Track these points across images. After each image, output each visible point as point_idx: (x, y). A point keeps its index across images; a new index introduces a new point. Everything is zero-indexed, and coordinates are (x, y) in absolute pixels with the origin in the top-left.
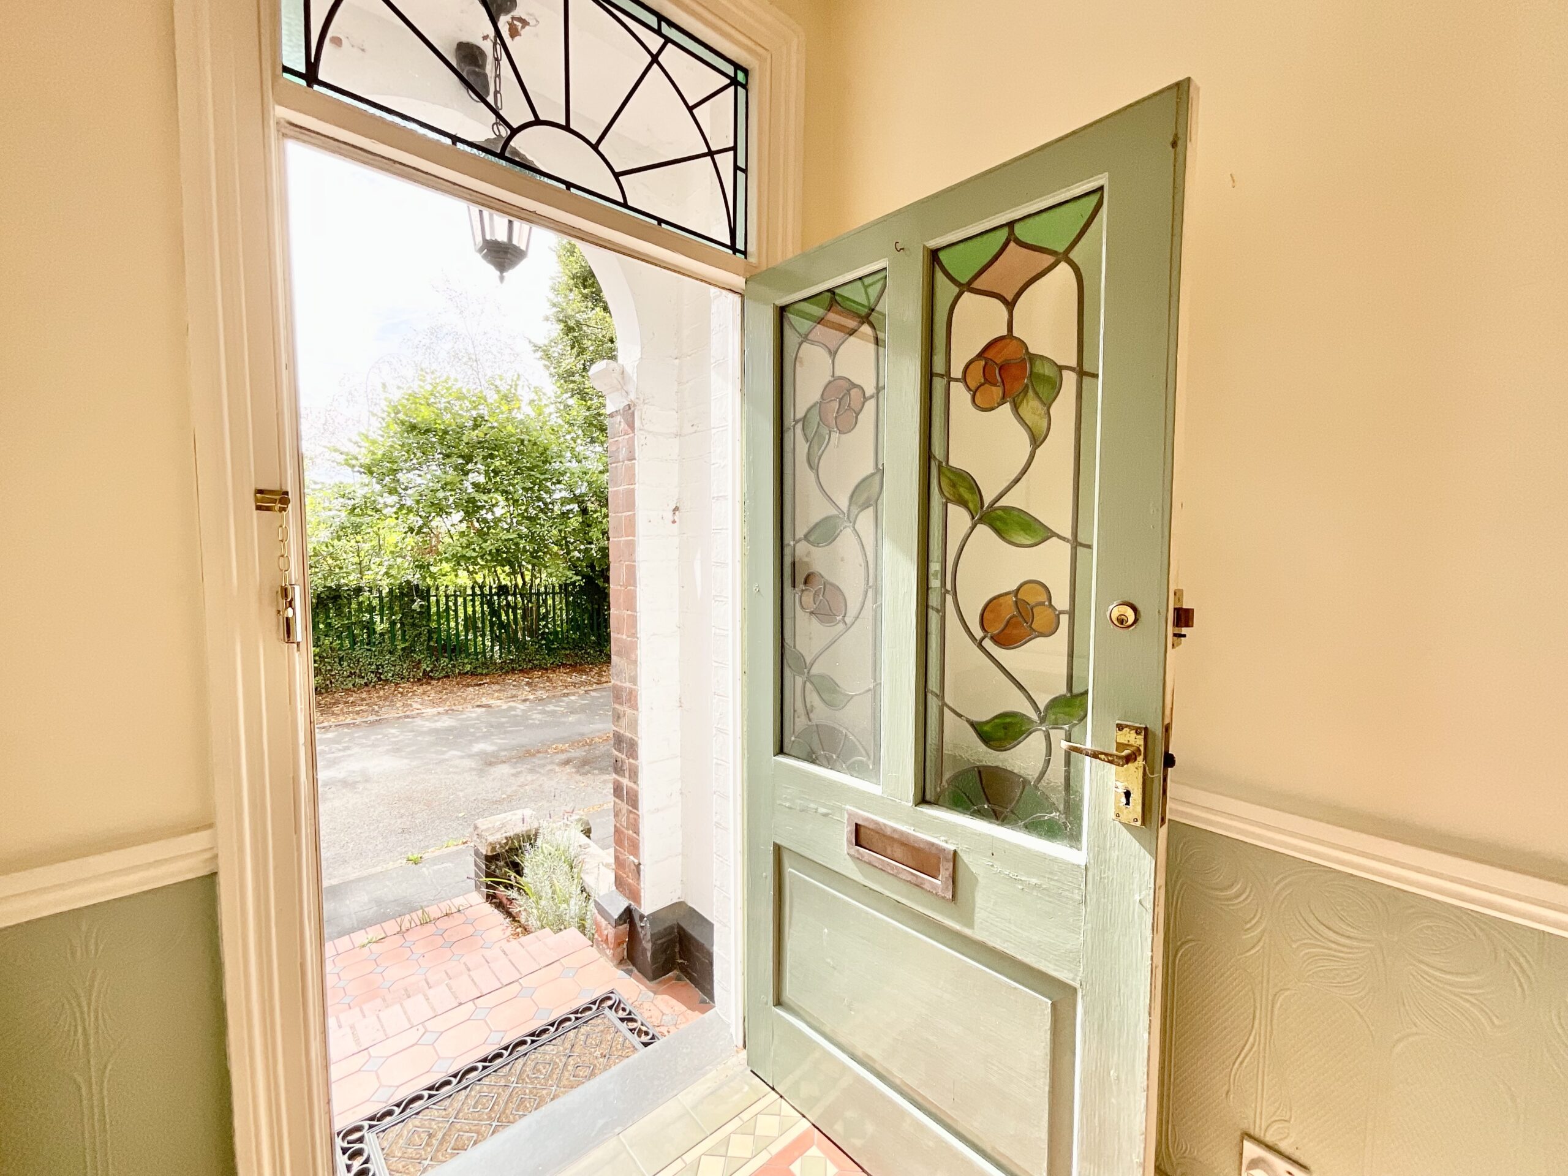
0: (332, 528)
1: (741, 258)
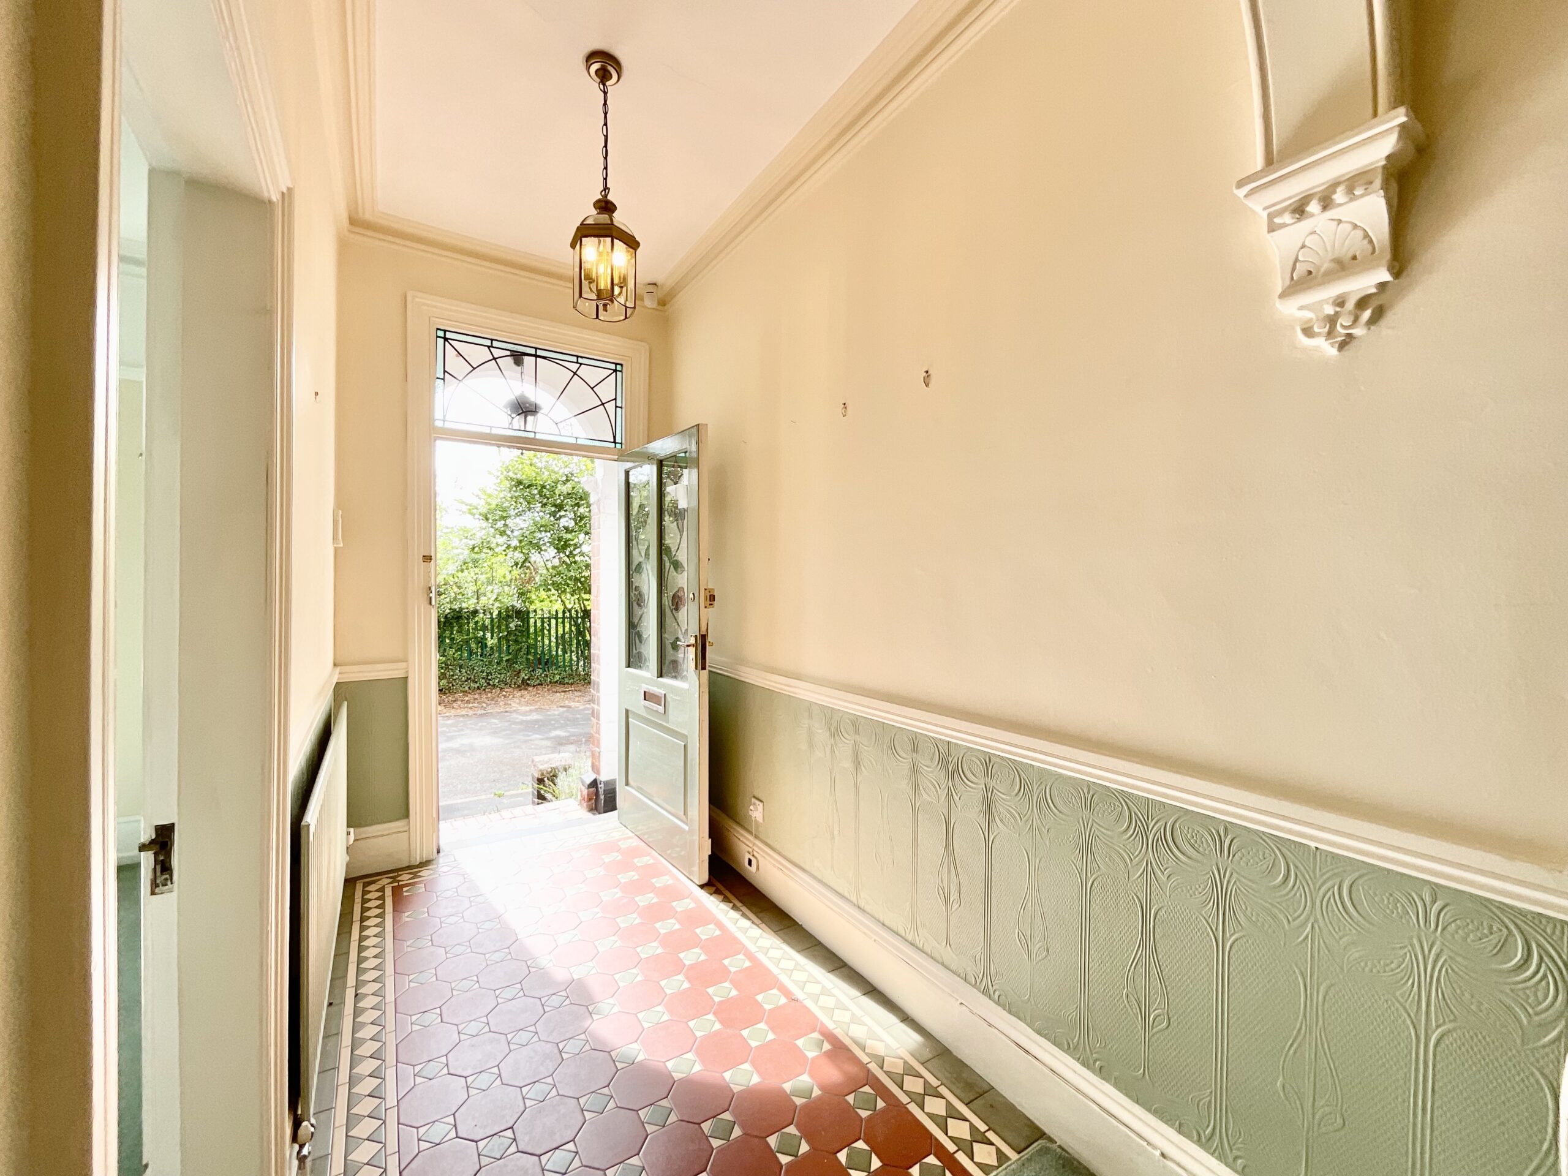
0: (458, 563)
1: (618, 446)
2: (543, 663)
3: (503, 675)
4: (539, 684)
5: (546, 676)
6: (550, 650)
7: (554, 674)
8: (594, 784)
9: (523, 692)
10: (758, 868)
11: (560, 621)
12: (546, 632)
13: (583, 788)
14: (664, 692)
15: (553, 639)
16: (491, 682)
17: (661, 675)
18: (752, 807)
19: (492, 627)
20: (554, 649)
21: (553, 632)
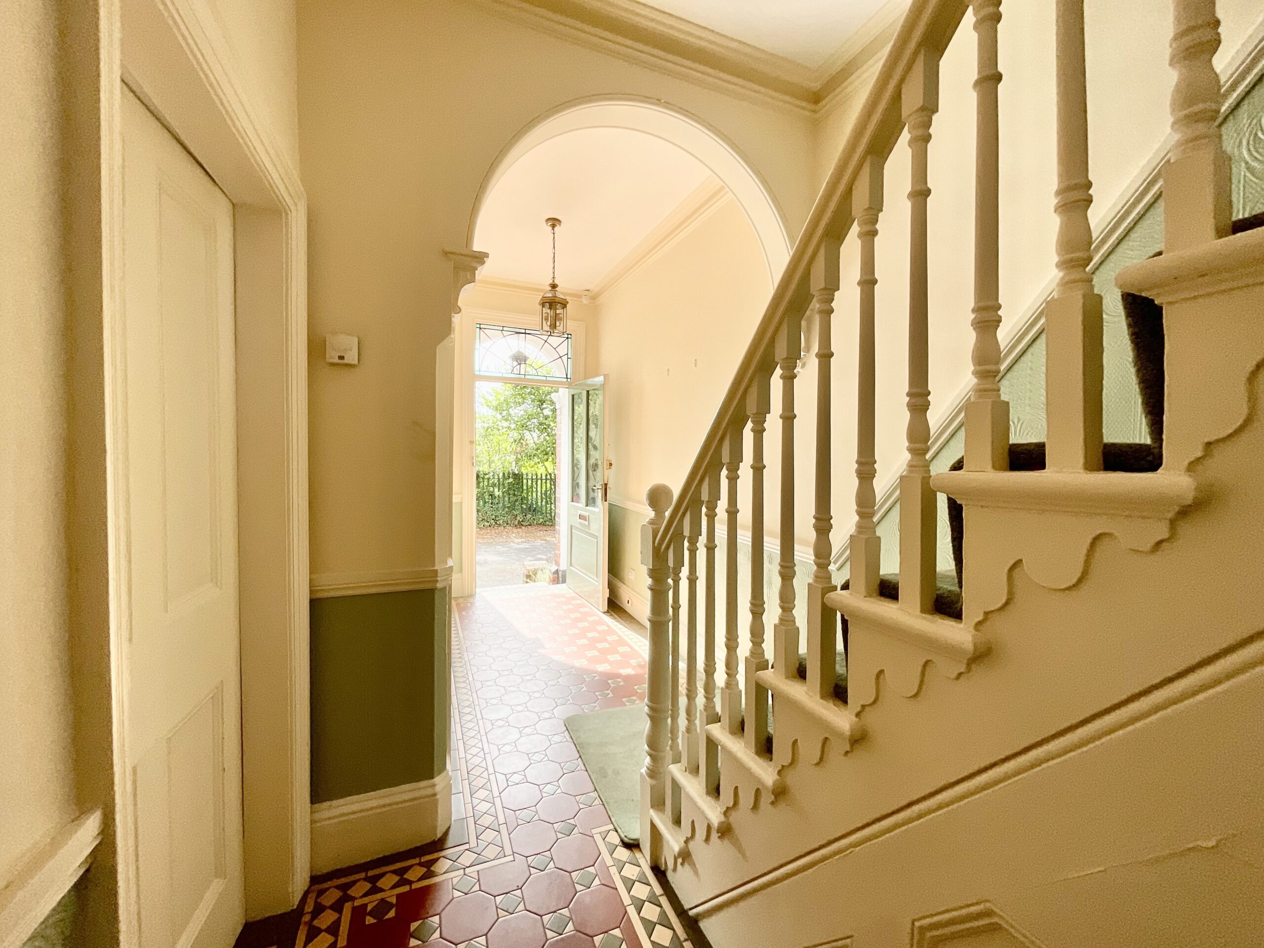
1: (569, 380)
2: (532, 511)
3: (505, 518)
4: (529, 525)
5: (534, 519)
6: (537, 503)
7: (539, 518)
8: (557, 572)
9: (519, 530)
10: (632, 605)
11: (544, 481)
12: (534, 490)
13: (550, 574)
14: (588, 514)
15: (539, 494)
16: (498, 523)
17: (587, 505)
18: (630, 574)
19: (499, 484)
20: (539, 501)
21: (539, 489)
